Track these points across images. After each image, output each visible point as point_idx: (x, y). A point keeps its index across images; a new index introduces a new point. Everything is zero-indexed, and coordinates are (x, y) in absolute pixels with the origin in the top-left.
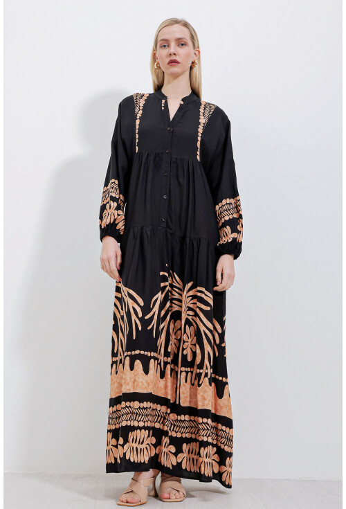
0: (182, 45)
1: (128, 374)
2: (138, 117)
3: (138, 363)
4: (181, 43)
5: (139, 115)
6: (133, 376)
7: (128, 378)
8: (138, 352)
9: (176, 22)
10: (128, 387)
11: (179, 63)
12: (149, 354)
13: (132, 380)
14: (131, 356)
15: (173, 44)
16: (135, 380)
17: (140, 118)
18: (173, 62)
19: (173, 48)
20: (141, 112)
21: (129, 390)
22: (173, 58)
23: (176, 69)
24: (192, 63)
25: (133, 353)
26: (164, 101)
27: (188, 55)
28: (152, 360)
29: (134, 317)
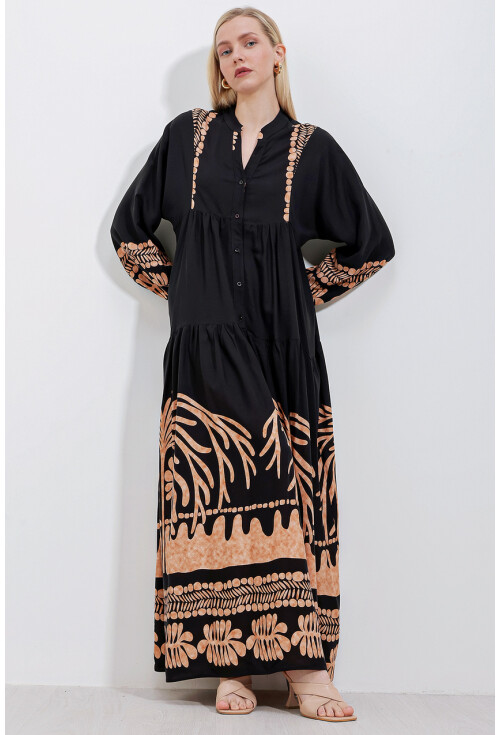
0: (251, 43)
1: (241, 538)
2: (197, 155)
3: (255, 523)
4: (249, 41)
5: (199, 151)
6: (249, 541)
7: (242, 545)
8: (254, 507)
9: (236, 13)
10: (242, 557)
11: (250, 71)
12: (272, 505)
13: (248, 547)
14: (243, 514)
15: (237, 46)
16: (253, 547)
17: (200, 156)
18: (242, 72)
19: (239, 51)
20: (201, 145)
21: (245, 561)
22: (241, 65)
23: (249, 81)
24: (275, 67)
25: (247, 508)
26: (236, 133)
27: (265, 57)
28: (278, 513)
29: (244, 457)
